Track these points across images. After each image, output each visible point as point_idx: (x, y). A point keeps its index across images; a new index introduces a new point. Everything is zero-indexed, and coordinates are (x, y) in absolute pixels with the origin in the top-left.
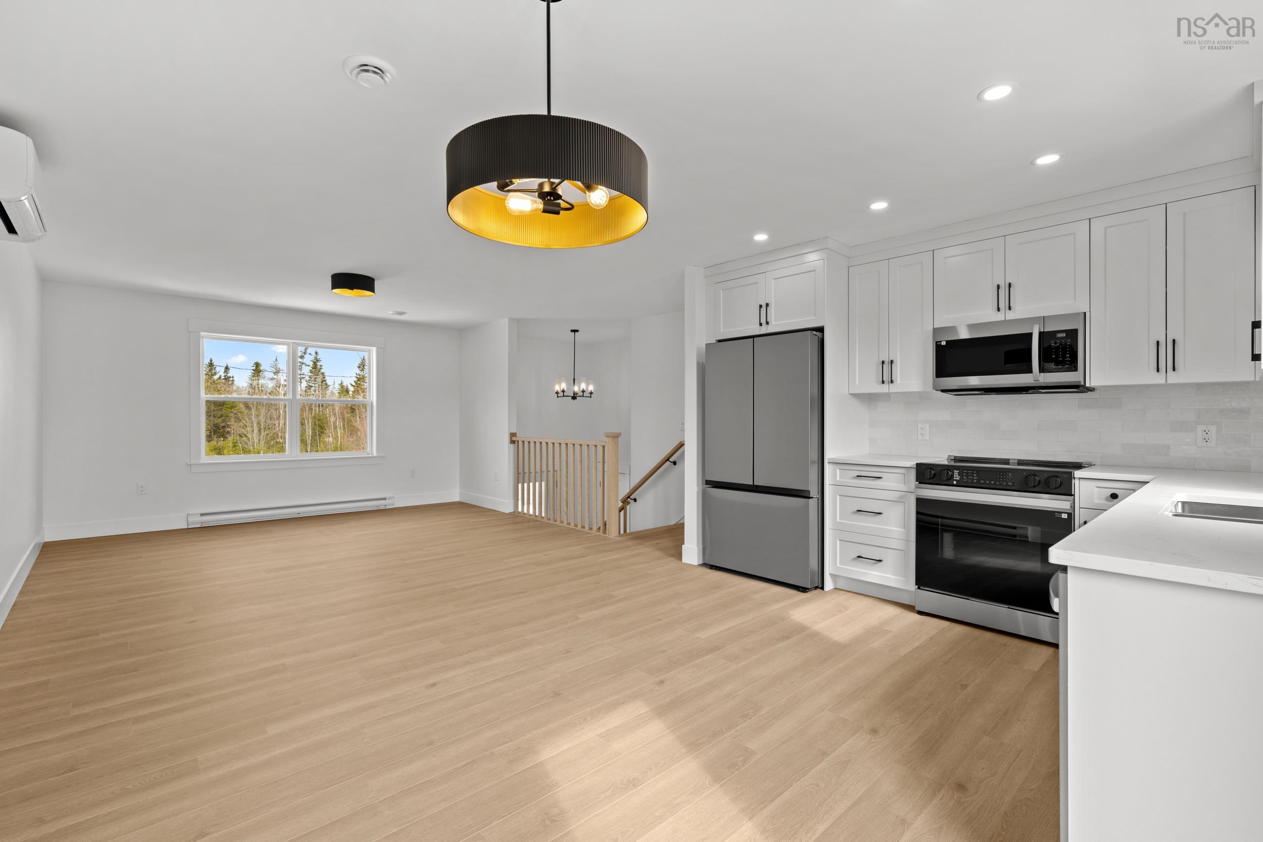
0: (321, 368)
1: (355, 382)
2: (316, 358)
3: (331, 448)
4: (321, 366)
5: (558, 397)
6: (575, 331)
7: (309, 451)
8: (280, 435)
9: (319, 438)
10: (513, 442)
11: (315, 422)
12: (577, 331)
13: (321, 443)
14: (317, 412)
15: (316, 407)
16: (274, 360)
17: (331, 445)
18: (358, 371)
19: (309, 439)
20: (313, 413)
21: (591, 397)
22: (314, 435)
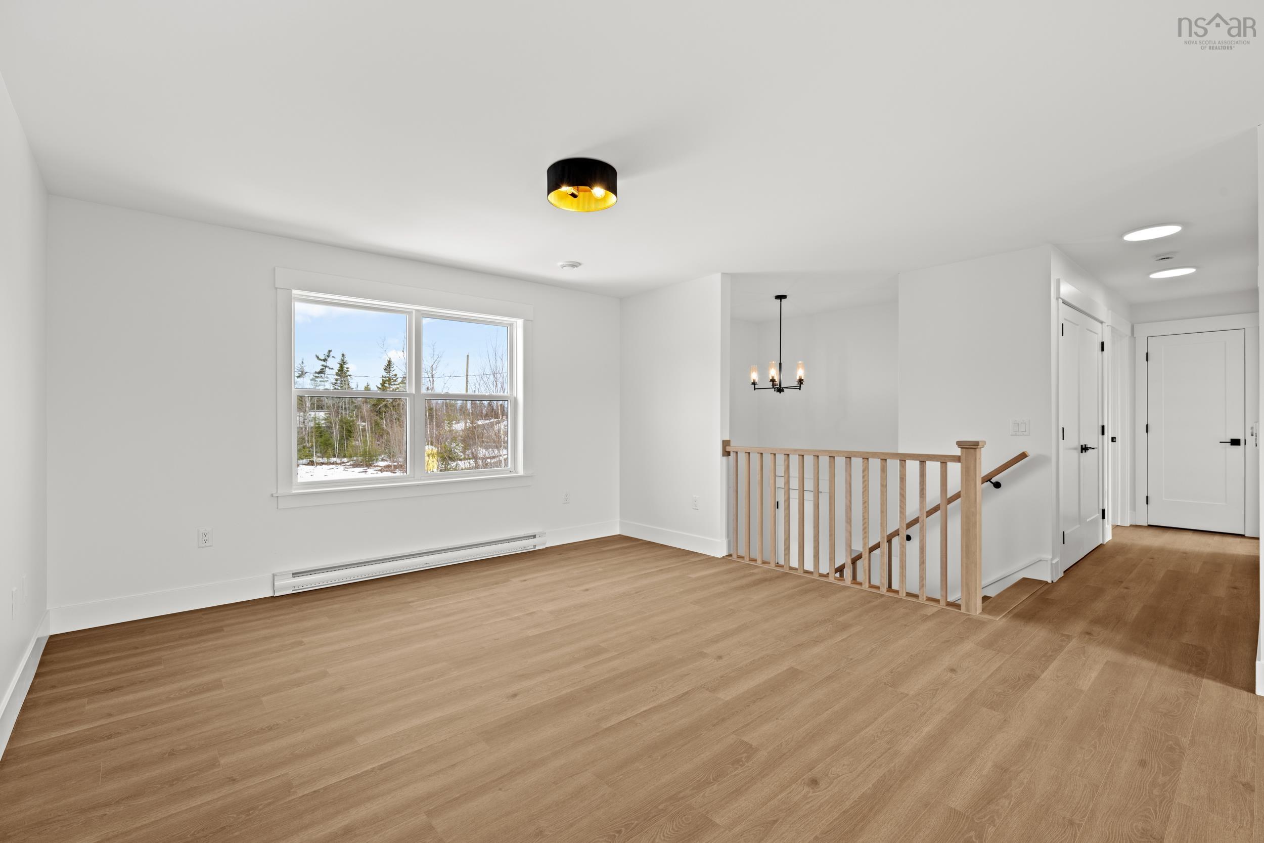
0: (348, 371)
1: (381, 384)
2: (343, 360)
3: (360, 452)
4: (348, 368)
5: (755, 389)
6: (781, 297)
7: (337, 455)
8: (306, 439)
9: (346, 441)
10: (726, 453)
11: (342, 426)
12: (784, 297)
13: (349, 447)
14: (344, 415)
15: (342, 409)
16: (301, 363)
17: (360, 449)
18: (384, 374)
19: (336, 442)
20: (340, 416)
21: (800, 389)
22: (342, 438)
